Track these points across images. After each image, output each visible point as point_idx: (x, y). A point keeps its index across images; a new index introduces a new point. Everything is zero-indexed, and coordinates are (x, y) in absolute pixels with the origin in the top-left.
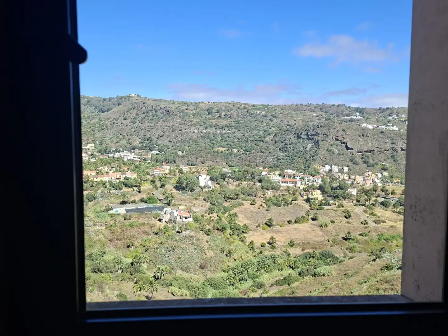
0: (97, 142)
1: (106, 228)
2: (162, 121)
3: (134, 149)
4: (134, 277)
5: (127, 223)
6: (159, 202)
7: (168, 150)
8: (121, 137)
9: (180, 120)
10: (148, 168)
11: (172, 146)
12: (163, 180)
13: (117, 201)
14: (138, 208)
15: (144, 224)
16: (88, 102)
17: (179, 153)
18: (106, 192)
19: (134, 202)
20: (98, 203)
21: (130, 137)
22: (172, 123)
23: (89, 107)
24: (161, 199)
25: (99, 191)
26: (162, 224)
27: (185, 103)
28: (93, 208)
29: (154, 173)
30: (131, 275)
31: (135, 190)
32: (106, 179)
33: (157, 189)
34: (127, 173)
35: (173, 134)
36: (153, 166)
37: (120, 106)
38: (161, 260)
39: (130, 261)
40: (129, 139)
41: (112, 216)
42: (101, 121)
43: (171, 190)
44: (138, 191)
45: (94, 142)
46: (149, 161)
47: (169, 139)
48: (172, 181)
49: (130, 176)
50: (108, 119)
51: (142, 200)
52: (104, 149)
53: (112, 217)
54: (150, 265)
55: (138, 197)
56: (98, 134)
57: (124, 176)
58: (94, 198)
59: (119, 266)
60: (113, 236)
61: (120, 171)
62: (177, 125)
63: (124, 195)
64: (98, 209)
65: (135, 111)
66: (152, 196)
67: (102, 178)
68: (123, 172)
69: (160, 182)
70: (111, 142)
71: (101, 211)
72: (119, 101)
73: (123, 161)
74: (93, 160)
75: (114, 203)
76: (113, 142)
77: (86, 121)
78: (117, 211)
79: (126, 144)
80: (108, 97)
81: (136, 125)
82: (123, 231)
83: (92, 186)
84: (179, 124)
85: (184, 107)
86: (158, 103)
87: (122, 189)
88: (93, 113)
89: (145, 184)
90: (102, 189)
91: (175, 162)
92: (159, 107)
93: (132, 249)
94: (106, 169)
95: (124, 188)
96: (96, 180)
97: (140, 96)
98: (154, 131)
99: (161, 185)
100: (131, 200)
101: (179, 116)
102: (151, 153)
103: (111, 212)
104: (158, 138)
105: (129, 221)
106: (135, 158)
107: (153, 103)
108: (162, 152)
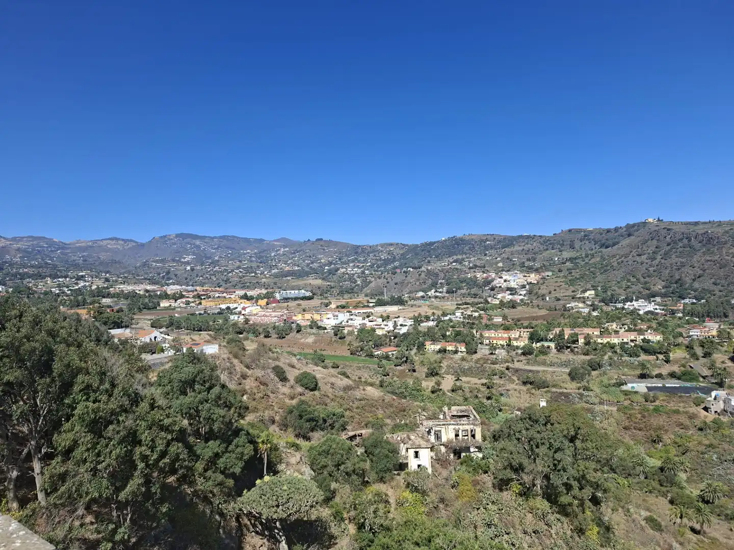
0: (599, 288)
1: (618, 410)
2: (699, 254)
3: (654, 296)
4: (668, 491)
5: (651, 407)
6: (701, 379)
7: (712, 298)
8: (633, 280)
10: (679, 326)
11: (720, 291)
12: (708, 346)
13: (633, 373)
14: (667, 385)
15: (677, 412)
16: (585, 236)
18: (616, 359)
19: (659, 376)
20: (605, 373)
21: (647, 279)
22: (719, 256)
23: (587, 242)
24: (707, 376)
25: (606, 357)
26: (711, 417)
28: (598, 379)
29: (691, 334)
30: (661, 485)
31: (661, 359)
32: (615, 341)
33: (698, 359)
34: (646, 333)
35: (722, 273)
36: (688, 323)
37: (632, 237)
38: (711, 473)
39: (659, 463)
40: (646, 283)
41: (626, 393)
42: (604, 259)
43: (723, 362)
44: (665, 361)
45: (594, 288)
46: (680, 315)
47: (713, 280)
48: (725, 348)
49: (650, 338)
50: (614, 256)
51: (672, 375)
52: (608, 298)
53: (626, 395)
54: (692, 476)
55: (665, 370)
56: (600, 278)
57: (642, 337)
58: (599, 366)
59: (641, 468)
60: (630, 422)
61: (635, 330)
62: (729, 258)
63: (643, 365)
64: (606, 381)
65: (655, 242)
66: (690, 369)
67: (609, 340)
68: (641, 332)
69: (701, 348)
70: (619, 288)
71: (609, 385)
72: (630, 230)
73: (639, 315)
74: (595, 314)
75: (628, 375)
76: (622, 288)
77: (583, 261)
78: (633, 387)
79: (642, 290)
80: (612, 227)
81: (656, 262)
82: (644, 417)
83: (596, 349)
84: (731, 256)
86: (692, 228)
87: (639, 356)
88: (592, 250)
89: (677, 351)
90: (610, 354)
91: (726, 316)
92: (694, 234)
93: (660, 446)
94: (614, 326)
95: (642, 354)
96: (602, 341)
97: (662, 220)
98: (687, 269)
99: (705, 354)
100: (654, 373)
101: (730, 244)
102: (682, 302)
103: (624, 388)
104: (694, 280)
105: (652, 404)
106: (656, 309)
107: (684, 229)
108: (703, 301)
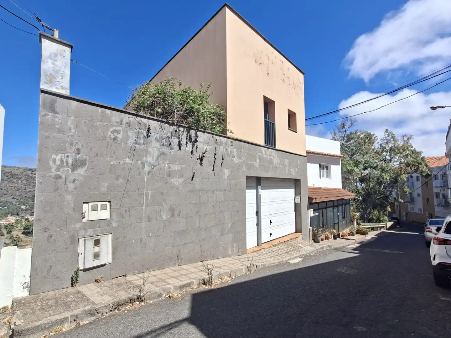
2: (6, 182)
7: (11, 206)
9: (25, 182)
11: (16, 202)
12: (9, 228)
17: (22, 207)
22: (17, 184)
27: (30, 169)
33: (3, 235)
35: (18, 193)
43: (18, 235)
47: (12, 196)
48: (19, 228)
62: (22, 185)
69: (5, 230)
84: (23, 184)
85: (29, 172)
91: (18, 214)
99: (8, 232)
101: (24, 178)
108: (5, 207)
